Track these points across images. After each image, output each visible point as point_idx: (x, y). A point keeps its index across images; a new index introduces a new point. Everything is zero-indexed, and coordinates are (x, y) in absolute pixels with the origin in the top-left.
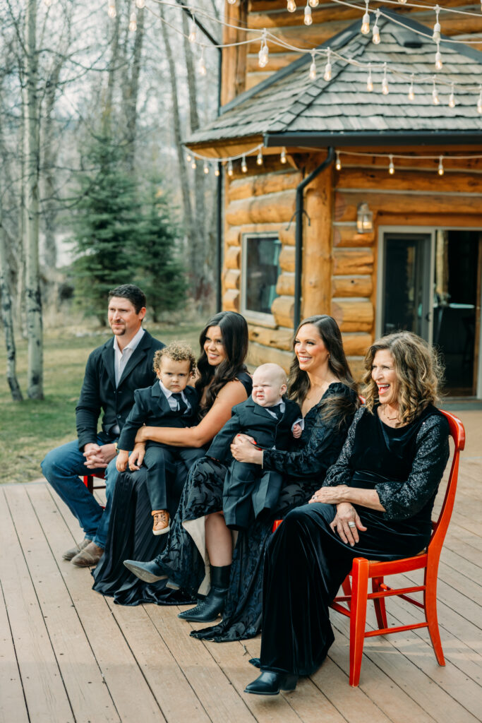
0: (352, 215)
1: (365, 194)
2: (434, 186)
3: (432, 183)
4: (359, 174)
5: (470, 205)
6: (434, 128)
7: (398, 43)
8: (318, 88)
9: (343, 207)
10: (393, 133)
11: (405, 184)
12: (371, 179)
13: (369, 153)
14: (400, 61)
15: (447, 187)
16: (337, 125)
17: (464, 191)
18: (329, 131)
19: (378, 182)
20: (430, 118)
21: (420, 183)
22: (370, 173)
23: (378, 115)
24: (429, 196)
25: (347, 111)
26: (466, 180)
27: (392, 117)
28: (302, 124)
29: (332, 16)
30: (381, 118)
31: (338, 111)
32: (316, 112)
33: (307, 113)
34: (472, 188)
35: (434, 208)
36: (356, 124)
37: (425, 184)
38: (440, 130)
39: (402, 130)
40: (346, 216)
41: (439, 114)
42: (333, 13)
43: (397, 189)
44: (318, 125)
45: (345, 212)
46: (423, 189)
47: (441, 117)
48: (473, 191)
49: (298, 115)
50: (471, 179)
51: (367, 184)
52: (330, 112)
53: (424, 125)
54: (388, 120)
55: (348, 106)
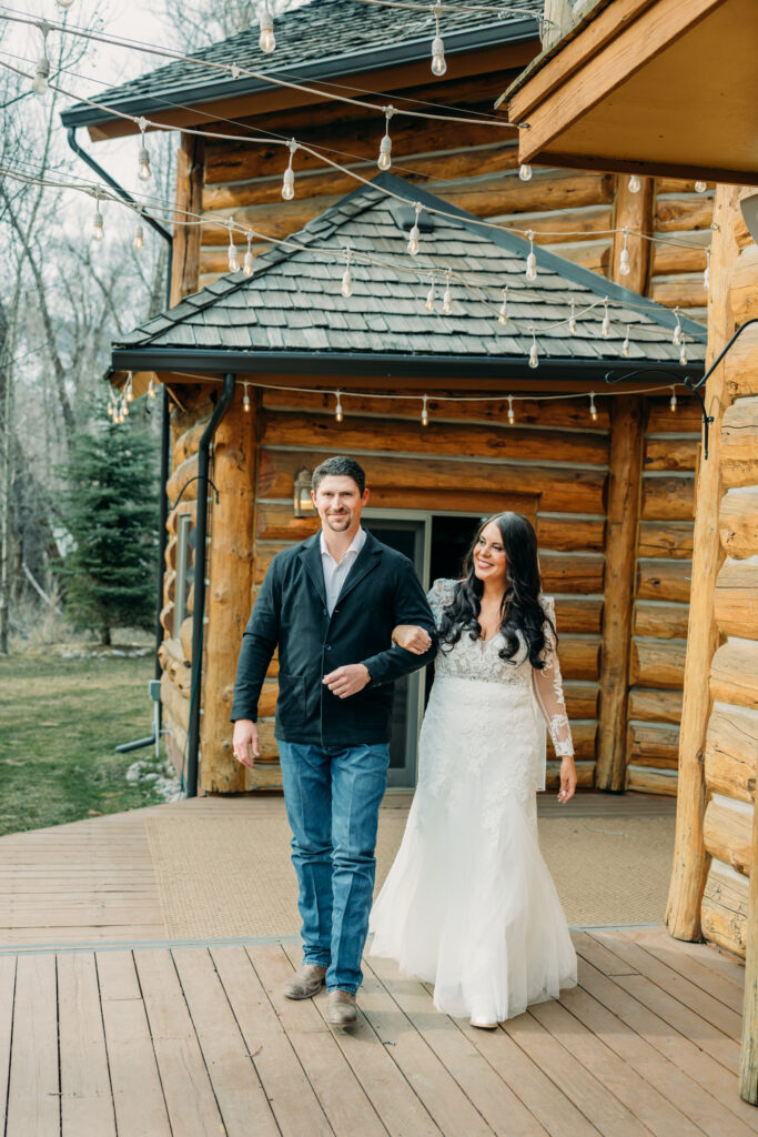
0: (285, 489)
1: (311, 454)
2: (429, 446)
3: (426, 441)
4: (300, 423)
5: (489, 477)
6: (410, 349)
7: (396, 225)
8: (230, 282)
9: (269, 475)
10: (336, 355)
11: (379, 441)
12: (321, 430)
13: (318, 388)
14: (390, 250)
15: (452, 447)
16: (241, 338)
17: (481, 455)
18: (226, 348)
19: (331, 436)
20: (407, 333)
21: (405, 440)
22: (318, 423)
23: (318, 327)
24: (420, 460)
25: (265, 318)
26: (484, 438)
27: (343, 330)
28: (182, 336)
29: (318, 189)
30: (323, 331)
31: (251, 317)
32: (214, 317)
33: (198, 320)
34: (494, 451)
35: (427, 480)
36: (274, 338)
37: (416, 442)
38: (420, 352)
39: (353, 350)
40: (274, 489)
41: (424, 329)
42: (319, 184)
43: (365, 448)
44: (209, 337)
45: (274, 482)
46: (410, 450)
47: (429, 333)
48: (495, 456)
49: (179, 322)
50: (493, 436)
51: (316, 439)
52: (237, 318)
53: (394, 344)
54: (332, 334)
55: (273, 311)
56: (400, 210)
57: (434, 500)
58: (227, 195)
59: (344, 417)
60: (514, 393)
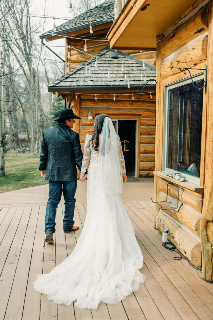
0: (86, 115)
1: (91, 108)
2: (117, 105)
3: (116, 104)
4: (88, 101)
5: (130, 111)
6: (110, 84)
7: (110, 57)
8: (73, 72)
9: (83, 112)
10: (94, 87)
11: (106, 104)
12: (94, 102)
13: (92, 94)
14: (108, 63)
15: (122, 105)
16: (74, 84)
17: (128, 106)
18: (71, 86)
19: (96, 104)
20: (110, 81)
21: (111, 104)
22: (93, 101)
23: (91, 81)
24: (115, 108)
25: (80, 79)
26: (129, 103)
27: (96, 81)
28: (62, 84)
31: (77, 79)
32: (69, 80)
33: (66, 80)
34: (131, 106)
35: (116, 112)
36: (81, 84)
37: (114, 104)
38: (113, 85)
39: (98, 85)
40: (84, 115)
41: (114, 80)
43: (103, 106)
44: (68, 84)
45: (84, 114)
46: (113, 106)
47: (115, 81)
48: (131, 107)
49: (61, 81)
50: (131, 102)
51: (92, 104)
52: (74, 80)
53: (107, 84)
54: (94, 82)
55: (82, 78)
56: (111, 54)
57: (118, 116)
58: (76, 52)
59: (97, 99)
60: (134, 93)
